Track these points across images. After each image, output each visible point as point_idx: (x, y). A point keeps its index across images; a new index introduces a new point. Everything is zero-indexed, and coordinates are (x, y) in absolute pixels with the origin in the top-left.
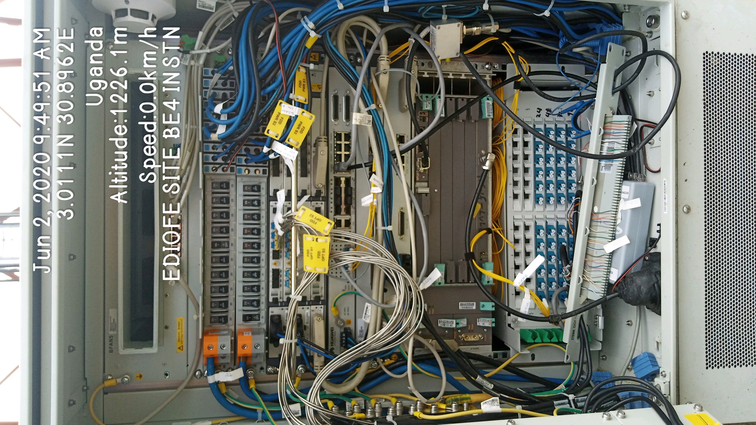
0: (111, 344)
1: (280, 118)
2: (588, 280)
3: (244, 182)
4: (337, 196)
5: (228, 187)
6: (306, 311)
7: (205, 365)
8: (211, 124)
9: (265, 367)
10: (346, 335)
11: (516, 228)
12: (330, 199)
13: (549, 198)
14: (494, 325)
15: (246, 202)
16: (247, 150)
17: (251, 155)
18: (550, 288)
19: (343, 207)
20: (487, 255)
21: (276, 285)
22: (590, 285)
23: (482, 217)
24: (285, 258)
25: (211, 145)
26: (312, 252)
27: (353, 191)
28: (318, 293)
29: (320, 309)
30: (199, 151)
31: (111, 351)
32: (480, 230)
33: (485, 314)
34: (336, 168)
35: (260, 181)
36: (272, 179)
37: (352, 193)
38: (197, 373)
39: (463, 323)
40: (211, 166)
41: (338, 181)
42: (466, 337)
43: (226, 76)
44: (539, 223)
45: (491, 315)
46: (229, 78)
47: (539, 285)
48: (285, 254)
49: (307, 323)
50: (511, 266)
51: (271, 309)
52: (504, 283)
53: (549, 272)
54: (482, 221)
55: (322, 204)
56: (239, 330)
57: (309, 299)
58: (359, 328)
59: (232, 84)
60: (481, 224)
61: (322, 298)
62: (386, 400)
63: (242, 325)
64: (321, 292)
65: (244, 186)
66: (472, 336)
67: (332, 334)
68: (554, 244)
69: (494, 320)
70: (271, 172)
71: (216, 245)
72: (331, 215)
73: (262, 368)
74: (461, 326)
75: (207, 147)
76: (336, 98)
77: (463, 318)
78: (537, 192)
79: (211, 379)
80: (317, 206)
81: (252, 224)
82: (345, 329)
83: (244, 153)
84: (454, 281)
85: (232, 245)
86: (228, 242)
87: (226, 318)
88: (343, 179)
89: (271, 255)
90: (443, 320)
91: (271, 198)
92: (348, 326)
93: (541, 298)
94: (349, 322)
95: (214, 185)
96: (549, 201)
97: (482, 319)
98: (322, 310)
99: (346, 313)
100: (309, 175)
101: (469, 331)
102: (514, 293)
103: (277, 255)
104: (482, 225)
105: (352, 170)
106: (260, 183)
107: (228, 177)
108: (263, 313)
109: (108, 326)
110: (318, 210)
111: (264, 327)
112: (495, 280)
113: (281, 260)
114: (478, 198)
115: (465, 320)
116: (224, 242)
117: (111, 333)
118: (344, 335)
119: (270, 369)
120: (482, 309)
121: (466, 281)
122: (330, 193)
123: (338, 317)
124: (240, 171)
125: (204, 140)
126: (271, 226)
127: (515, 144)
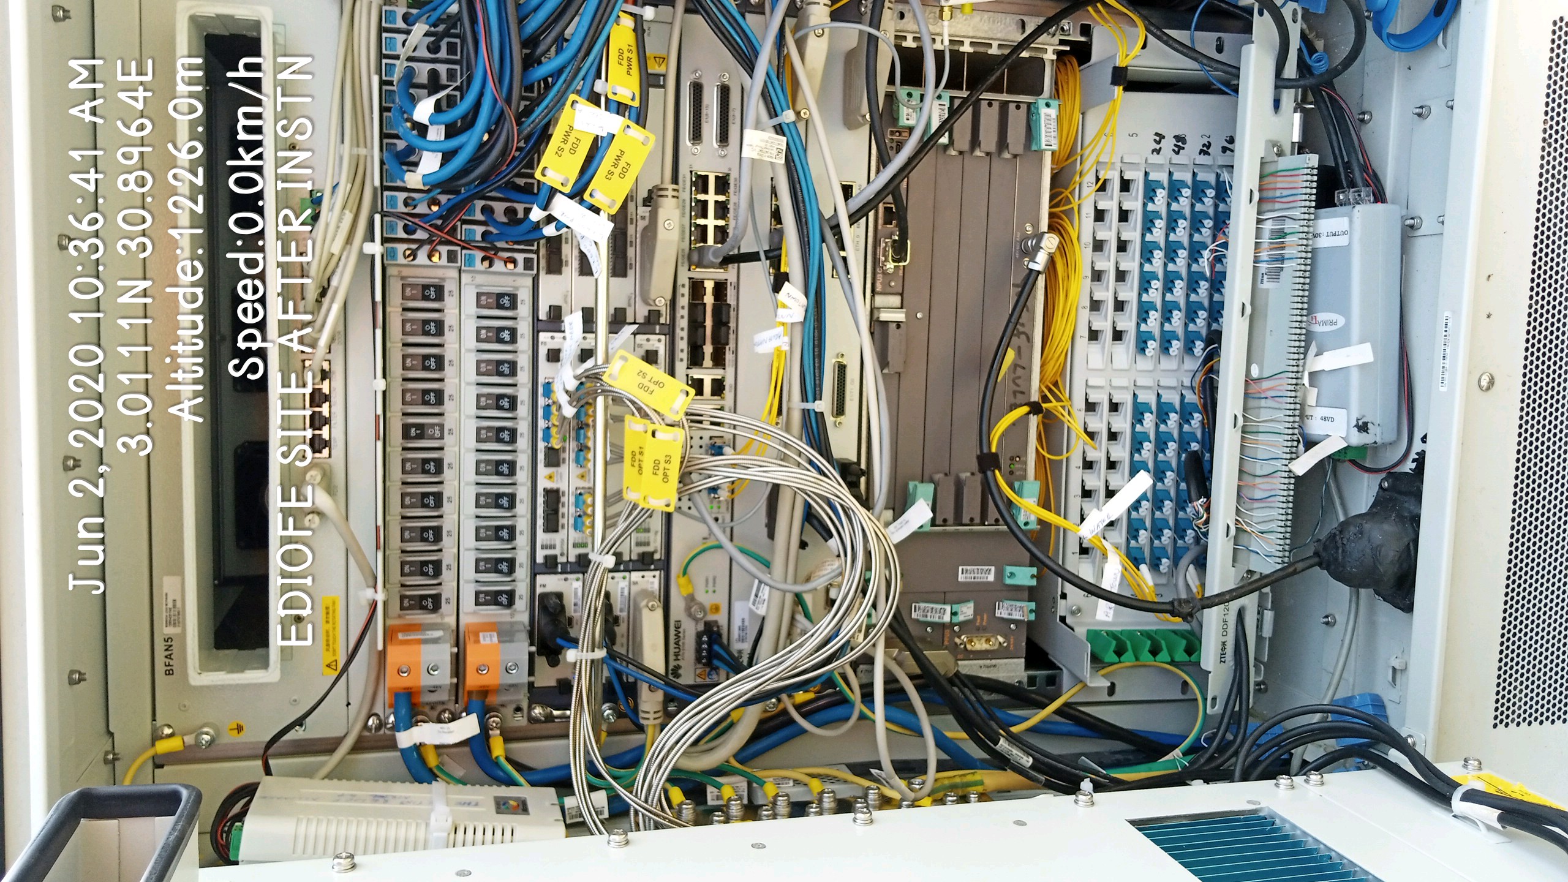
0: (169, 657)
1: (571, 139)
2: (1248, 529)
3: (478, 286)
4: (695, 325)
5: (440, 297)
6: (620, 585)
7: (391, 706)
8: (401, 145)
9: (525, 705)
10: (709, 638)
11: (1091, 407)
12: (678, 331)
13: (1169, 342)
14: (1032, 617)
15: (483, 332)
16: (487, 210)
17: (496, 224)
18: (1156, 542)
19: (708, 349)
20: (1025, 463)
21: (552, 526)
22: (1253, 542)
23: (1019, 378)
24: (573, 465)
25: (401, 196)
26: (641, 458)
27: (732, 314)
28: (648, 544)
29: (651, 580)
30: (373, 211)
31: (169, 673)
32: (1013, 407)
33: (1016, 592)
34: (695, 257)
35: (517, 284)
36: (545, 280)
37: (729, 317)
38: (370, 722)
39: (967, 611)
40: (401, 248)
41: (697, 287)
42: (971, 641)
43: (441, 28)
44: (1144, 397)
45: (1026, 595)
46: (447, 34)
47: (1133, 532)
48: (573, 456)
49: (621, 610)
50: (1075, 489)
51: (540, 579)
52: (1058, 528)
53: (1158, 505)
54: (1018, 386)
55: (659, 340)
56: (468, 625)
57: (626, 558)
58: (736, 623)
59: (452, 48)
60: (1015, 393)
61: (657, 556)
62: (797, 782)
63: (475, 613)
64: (655, 541)
65: (479, 295)
66: (983, 640)
67: (677, 635)
68: (1172, 446)
69: (1033, 605)
70: (543, 263)
71: (413, 432)
72: (681, 367)
73: (518, 709)
74: (961, 618)
75: (393, 201)
76: (697, 89)
77: (968, 601)
78: (1143, 327)
79: (406, 739)
80: (649, 346)
81: (497, 385)
82: (708, 625)
83: (479, 216)
84: (951, 520)
85: (450, 432)
86: (441, 426)
87: (437, 599)
88: (709, 285)
89: (541, 456)
90: (922, 605)
91: (540, 326)
92: (711, 617)
93: (1136, 562)
94: (716, 609)
95: (408, 290)
96: (1167, 349)
97: (1007, 603)
98: (656, 581)
99: (711, 589)
100: (630, 273)
101: (978, 629)
102: (1078, 550)
103: (554, 458)
104: (1018, 395)
105: (730, 266)
106: (517, 288)
107: (440, 273)
108: (522, 589)
109: (161, 616)
110: (650, 357)
111: (524, 618)
112: (1040, 522)
113: (563, 468)
114: (1012, 335)
115: (971, 605)
116: (433, 425)
117: (170, 631)
118: (705, 638)
119: (538, 711)
120: (1008, 581)
121: (977, 520)
122: (678, 316)
123: (691, 599)
124: (470, 261)
125: (385, 184)
126: (540, 390)
127: (1100, 215)
